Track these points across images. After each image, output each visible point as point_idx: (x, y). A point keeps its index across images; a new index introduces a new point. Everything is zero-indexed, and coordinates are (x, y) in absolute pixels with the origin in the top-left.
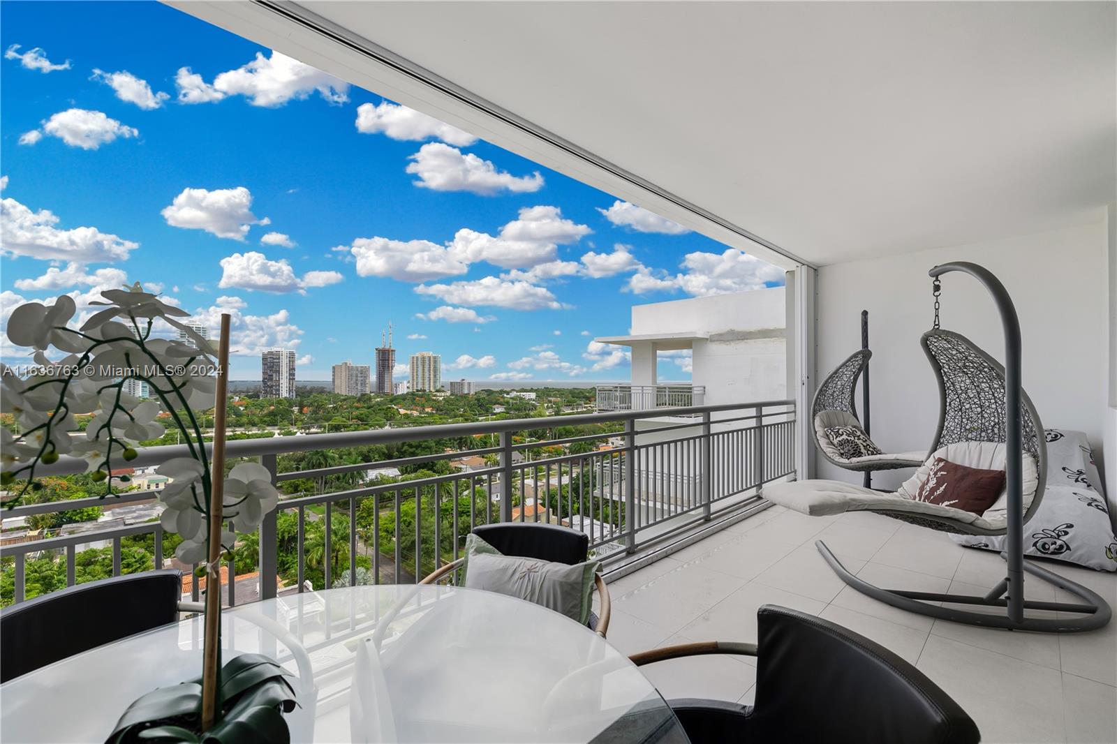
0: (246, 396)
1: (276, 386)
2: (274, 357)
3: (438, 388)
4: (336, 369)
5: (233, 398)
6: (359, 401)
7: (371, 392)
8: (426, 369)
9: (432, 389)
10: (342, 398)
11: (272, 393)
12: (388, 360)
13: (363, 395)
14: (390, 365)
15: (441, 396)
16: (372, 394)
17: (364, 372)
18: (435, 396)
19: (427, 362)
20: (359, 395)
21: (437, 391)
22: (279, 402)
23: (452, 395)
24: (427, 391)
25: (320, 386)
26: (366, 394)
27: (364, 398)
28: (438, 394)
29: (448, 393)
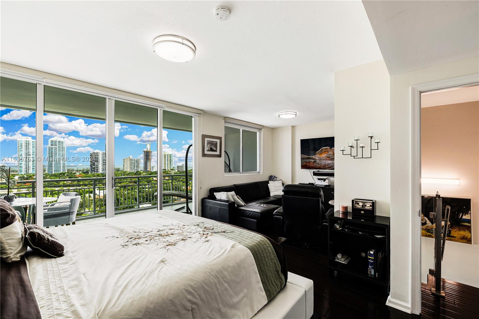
0: (82, 172)
1: (97, 168)
2: (96, 155)
3: (172, 168)
4: (125, 160)
5: (76, 173)
6: (135, 174)
7: (141, 171)
8: (166, 160)
9: (169, 169)
10: (127, 173)
11: (95, 171)
12: (149, 156)
13: (137, 172)
14: (150, 158)
15: (173, 172)
16: (142, 171)
17: (138, 161)
18: (170, 172)
19: (167, 157)
20: (136, 172)
21: (171, 170)
22: (98, 175)
23: (178, 171)
24: (167, 170)
25: (118, 168)
26: (139, 171)
27: (138, 173)
28: (172, 171)
29: (176, 171)
